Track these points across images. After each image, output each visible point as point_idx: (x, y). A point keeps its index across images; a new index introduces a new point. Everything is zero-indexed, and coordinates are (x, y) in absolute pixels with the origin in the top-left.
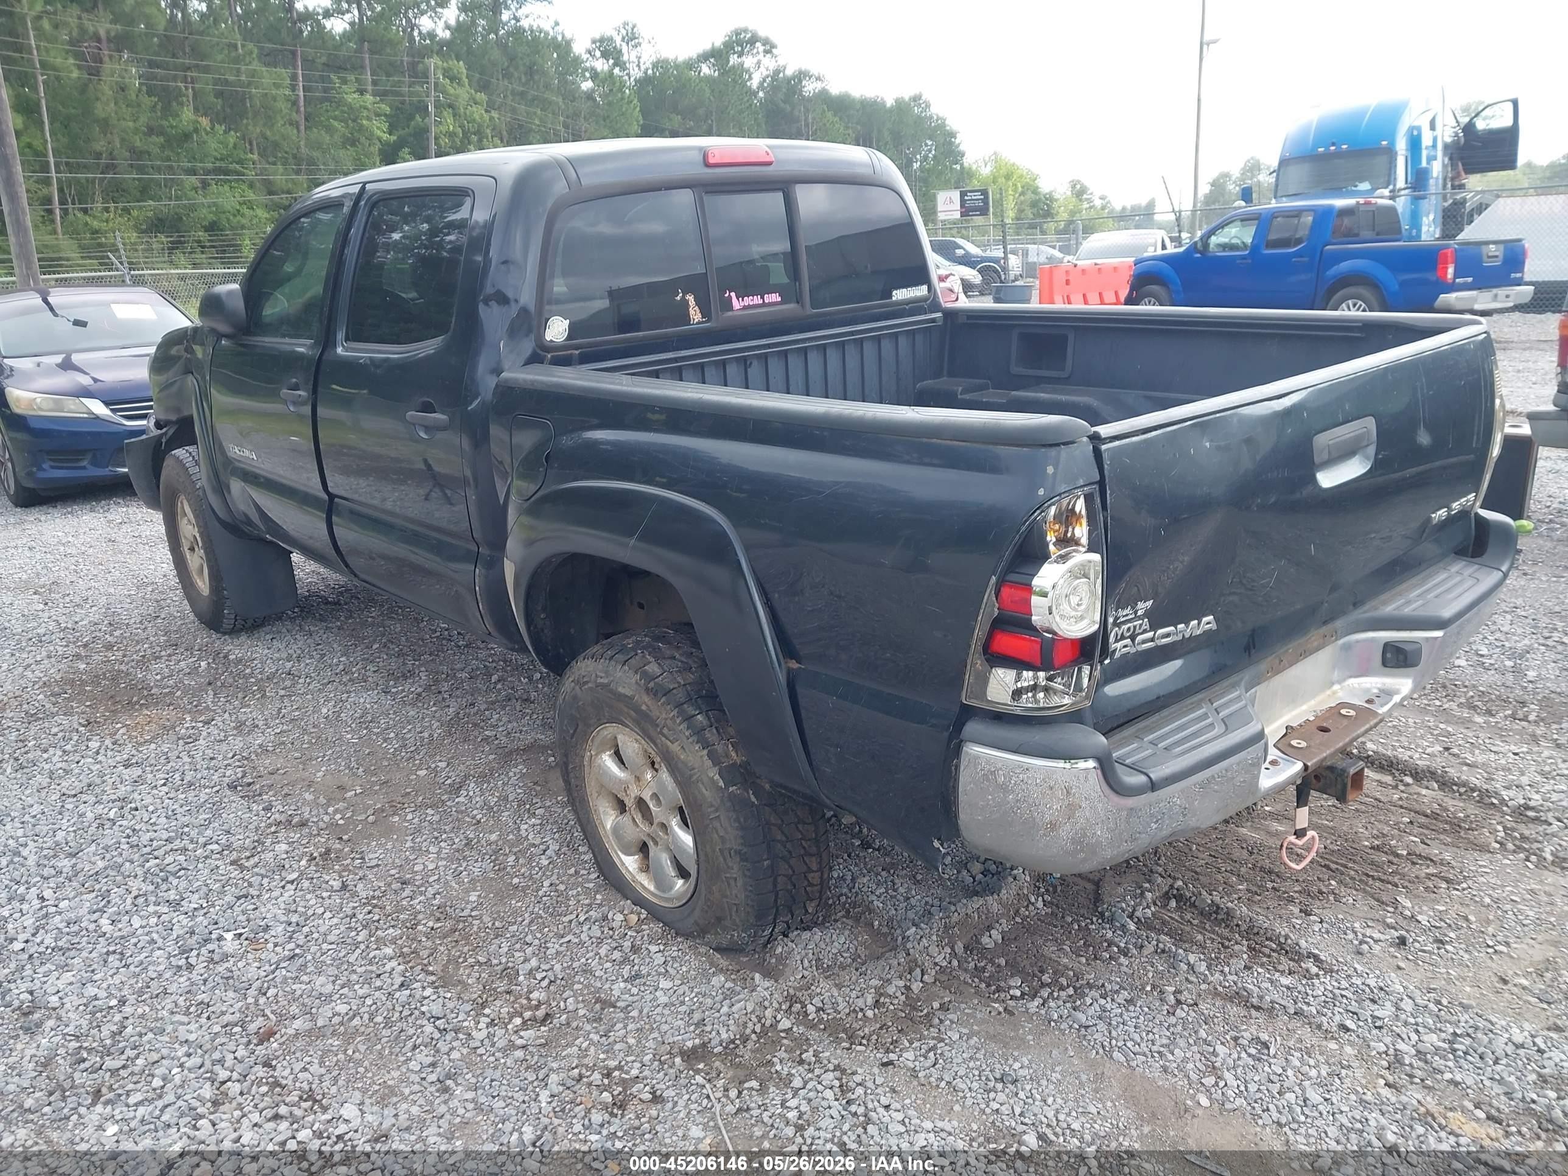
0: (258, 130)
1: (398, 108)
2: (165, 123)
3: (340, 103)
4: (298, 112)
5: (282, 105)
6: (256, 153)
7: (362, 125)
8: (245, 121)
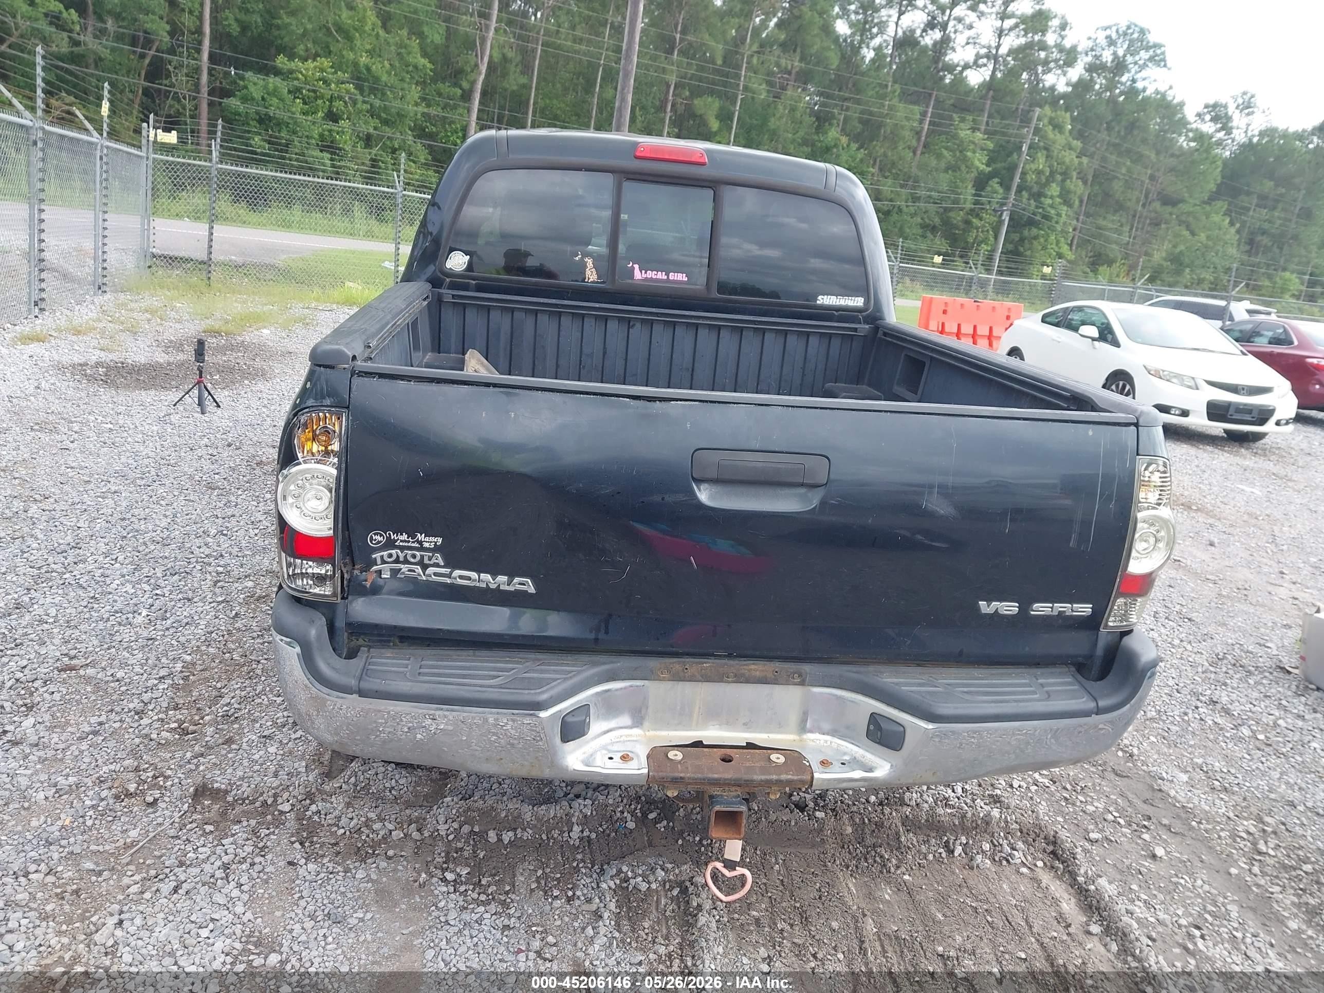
0: (883, 150)
1: (1001, 146)
2: (816, 137)
3: (955, 136)
4: (919, 140)
5: (907, 134)
6: (877, 167)
7: (966, 156)
8: (875, 143)
